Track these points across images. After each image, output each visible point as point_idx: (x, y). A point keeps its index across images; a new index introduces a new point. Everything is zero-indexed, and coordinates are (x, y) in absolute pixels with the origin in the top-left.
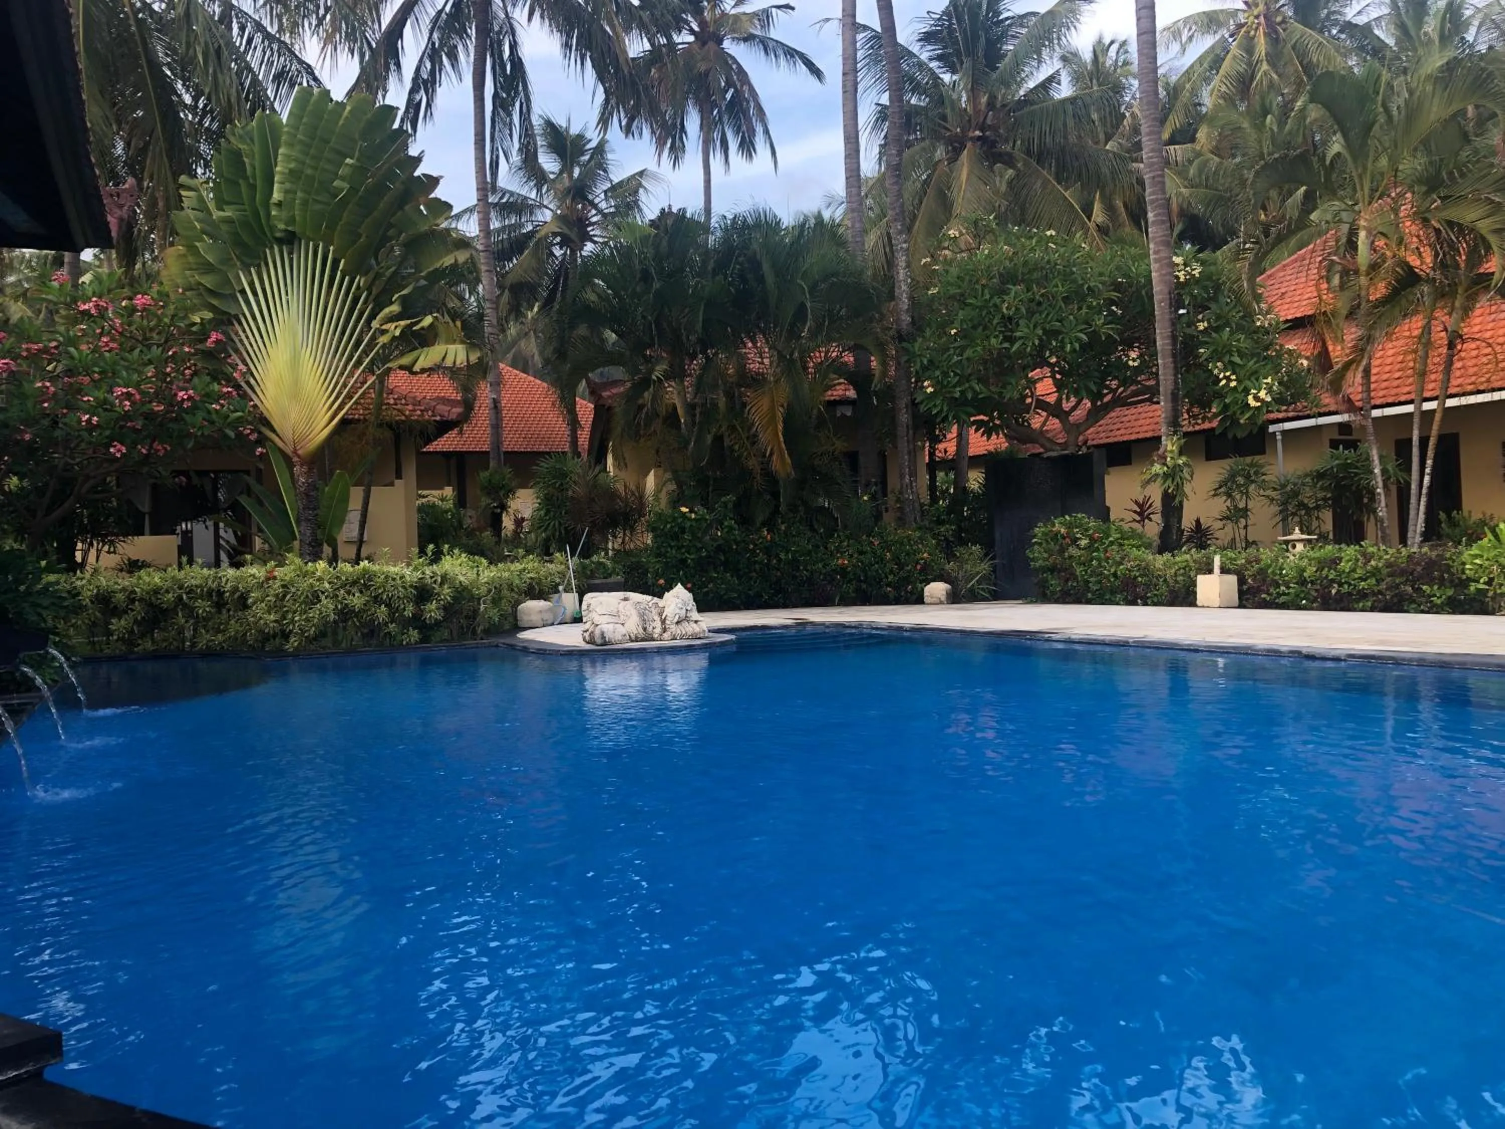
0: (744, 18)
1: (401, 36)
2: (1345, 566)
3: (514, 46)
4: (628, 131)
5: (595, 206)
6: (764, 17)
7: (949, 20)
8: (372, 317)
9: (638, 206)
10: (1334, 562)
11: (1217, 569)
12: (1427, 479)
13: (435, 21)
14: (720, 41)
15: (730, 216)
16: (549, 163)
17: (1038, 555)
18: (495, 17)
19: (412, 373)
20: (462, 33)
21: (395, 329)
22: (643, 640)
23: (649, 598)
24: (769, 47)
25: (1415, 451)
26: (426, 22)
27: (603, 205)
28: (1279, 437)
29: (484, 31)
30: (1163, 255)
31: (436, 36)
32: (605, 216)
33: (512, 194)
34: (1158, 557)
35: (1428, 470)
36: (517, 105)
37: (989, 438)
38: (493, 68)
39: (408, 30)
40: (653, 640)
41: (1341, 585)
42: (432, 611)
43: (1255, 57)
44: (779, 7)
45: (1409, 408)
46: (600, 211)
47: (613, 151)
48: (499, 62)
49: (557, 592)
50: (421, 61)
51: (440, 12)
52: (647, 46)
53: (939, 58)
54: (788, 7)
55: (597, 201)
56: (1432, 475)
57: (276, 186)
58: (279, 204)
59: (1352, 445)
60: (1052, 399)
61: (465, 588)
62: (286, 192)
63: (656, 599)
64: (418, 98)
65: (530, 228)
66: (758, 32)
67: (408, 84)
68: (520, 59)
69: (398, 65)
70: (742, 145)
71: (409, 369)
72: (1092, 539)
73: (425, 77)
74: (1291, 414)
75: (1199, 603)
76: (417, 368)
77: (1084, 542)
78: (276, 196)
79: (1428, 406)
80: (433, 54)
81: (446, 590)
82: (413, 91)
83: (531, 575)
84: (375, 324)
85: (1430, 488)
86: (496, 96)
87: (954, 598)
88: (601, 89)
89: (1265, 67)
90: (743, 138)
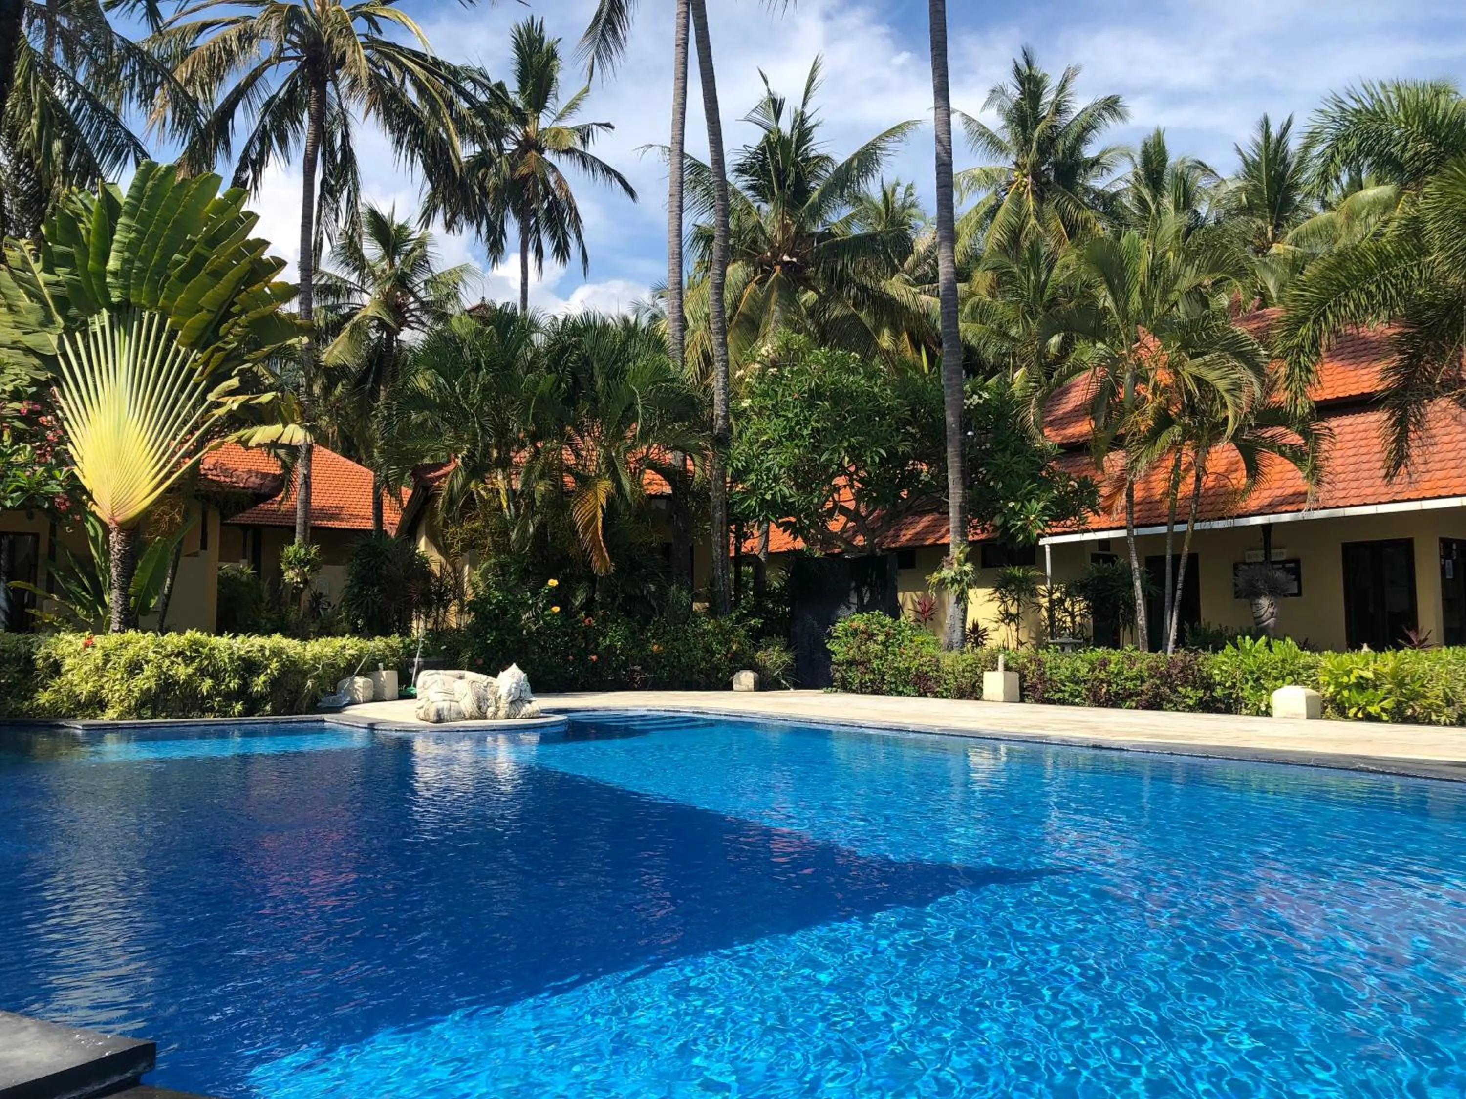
0: (566, 132)
1: (232, 116)
2: (1112, 667)
3: (346, 137)
4: (449, 225)
5: (414, 295)
6: (585, 134)
7: (764, 154)
8: (208, 390)
9: (457, 298)
10: (1104, 664)
11: (1001, 666)
12: (1179, 593)
13: (268, 105)
14: (541, 151)
15: (561, 318)
16: (371, 250)
17: (839, 650)
18: (331, 108)
19: (248, 448)
20: (296, 120)
21: (234, 404)
22: (476, 718)
23: (484, 677)
24: (588, 161)
25: (1169, 569)
26: (258, 104)
27: (422, 294)
28: (1048, 550)
29: (318, 120)
30: (954, 382)
31: (267, 119)
32: (423, 304)
33: (330, 276)
34: (947, 653)
35: (1180, 586)
36: (345, 193)
37: (795, 539)
38: (323, 155)
39: (239, 112)
40: (486, 718)
41: (1110, 684)
42: (259, 683)
43: (1024, 212)
44: (600, 125)
45: (1163, 529)
46: (418, 299)
47: (435, 244)
48: (330, 153)
49: (377, 669)
50: (251, 142)
51: (273, 98)
52: (478, 149)
53: (751, 187)
54: (608, 125)
55: (416, 289)
56: (1183, 589)
57: (113, 254)
58: (115, 274)
59: (1110, 559)
60: (851, 505)
61: (294, 663)
62: (125, 261)
63: (490, 679)
64: (245, 176)
65: (347, 310)
66: (579, 146)
67: (236, 163)
68: (351, 150)
69: (227, 143)
70: (557, 250)
71: (244, 443)
72: (888, 634)
73: (254, 157)
74: (1059, 530)
75: (984, 697)
76: (252, 444)
77: (881, 638)
78: (113, 264)
79: (1178, 528)
80: (262, 137)
81: (274, 665)
82: (242, 168)
83: (352, 652)
84: (211, 397)
85: (1181, 601)
86: (324, 182)
87: (761, 685)
88: (428, 185)
89: (1033, 221)
90: (559, 242)
